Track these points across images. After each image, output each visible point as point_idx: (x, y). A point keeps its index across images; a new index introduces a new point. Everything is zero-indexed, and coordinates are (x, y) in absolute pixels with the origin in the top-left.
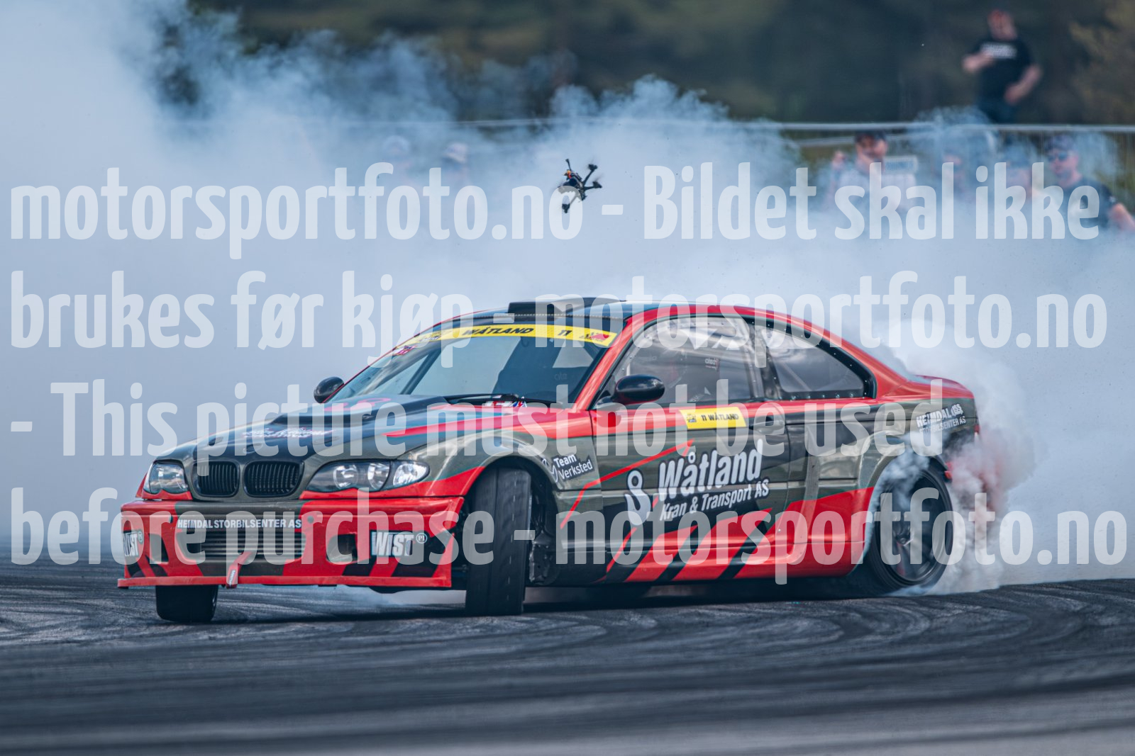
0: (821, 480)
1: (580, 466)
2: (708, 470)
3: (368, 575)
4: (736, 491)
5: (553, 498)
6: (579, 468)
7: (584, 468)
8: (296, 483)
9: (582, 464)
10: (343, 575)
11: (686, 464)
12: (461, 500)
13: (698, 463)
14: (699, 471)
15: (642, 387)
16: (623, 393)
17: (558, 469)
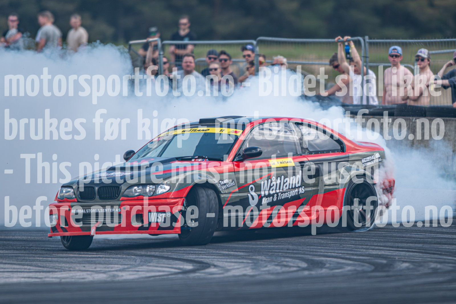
0: (325, 186)
2: (280, 183)
4: (291, 192)
7: (231, 184)
8: (118, 194)
11: (272, 181)
12: (183, 199)
13: (276, 181)
14: (277, 184)
15: (253, 152)
16: (246, 154)
17: (221, 185)
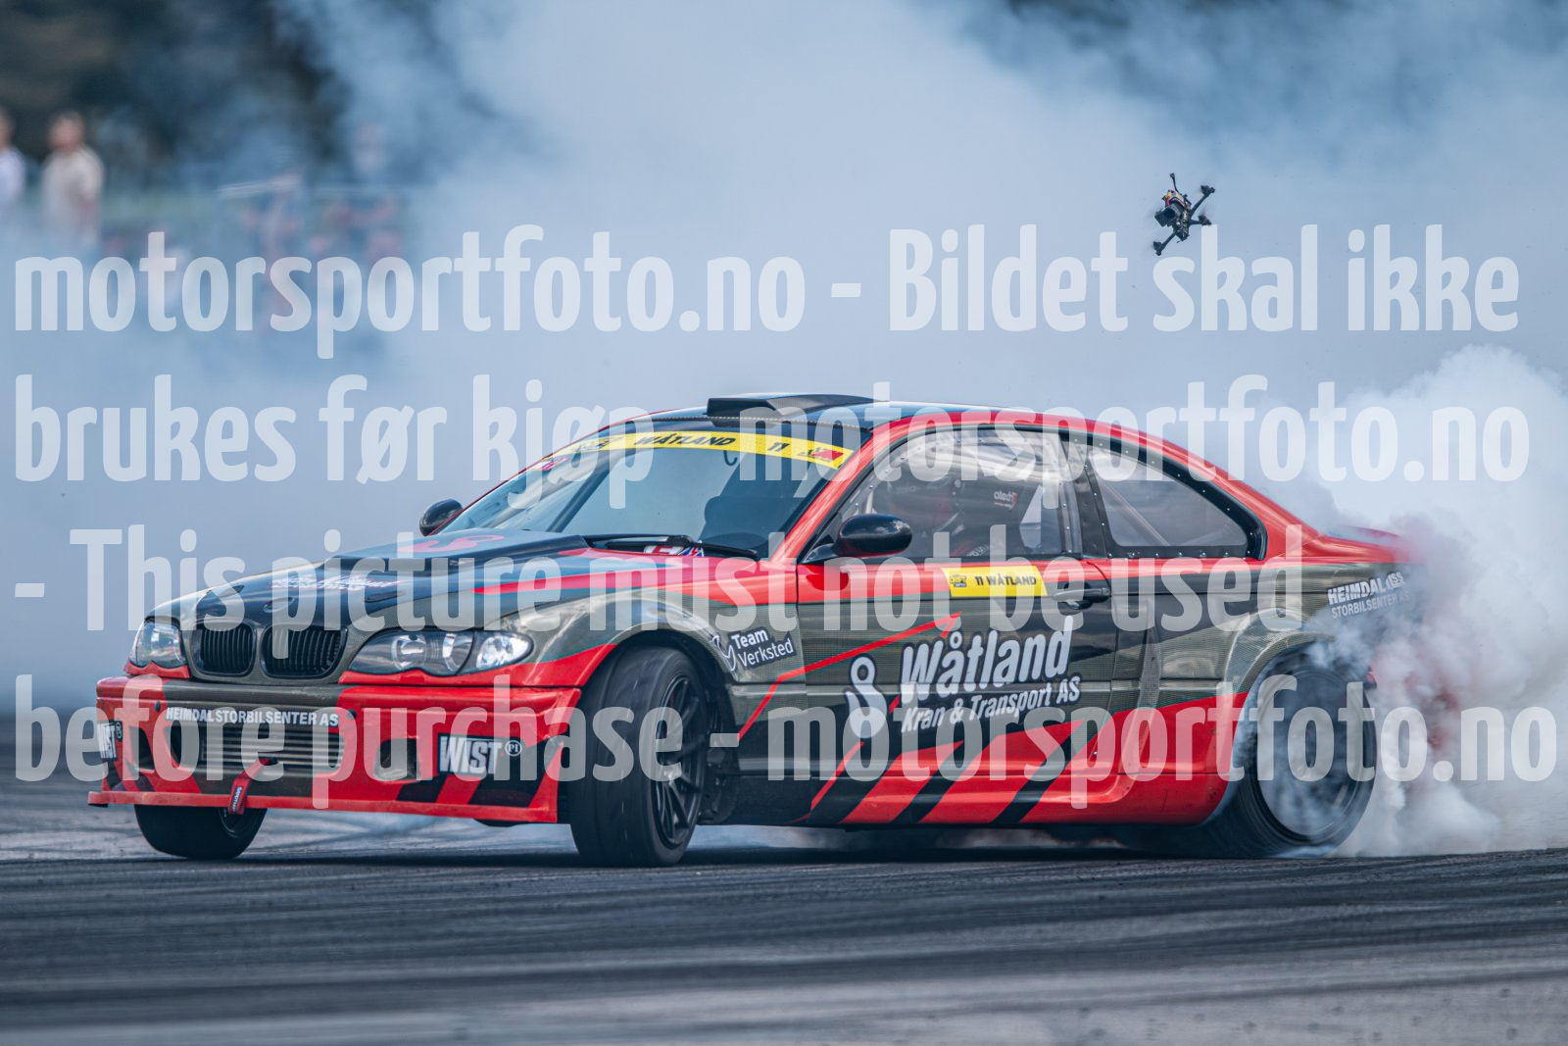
0: (1165, 679)
1: (774, 647)
2: (982, 659)
3: (434, 801)
4: (1026, 693)
5: (726, 694)
6: (772, 651)
7: (779, 650)
8: (335, 658)
9: (776, 644)
10: (398, 799)
11: (947, 649)
12: (576, 693)
13: (965, 648)
14: (967, 660)
15: (881, 532)
16: (849, 540)
17: (737, 651)
